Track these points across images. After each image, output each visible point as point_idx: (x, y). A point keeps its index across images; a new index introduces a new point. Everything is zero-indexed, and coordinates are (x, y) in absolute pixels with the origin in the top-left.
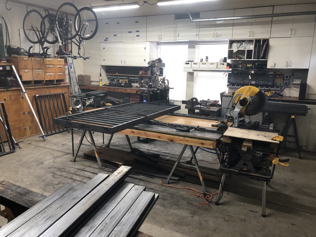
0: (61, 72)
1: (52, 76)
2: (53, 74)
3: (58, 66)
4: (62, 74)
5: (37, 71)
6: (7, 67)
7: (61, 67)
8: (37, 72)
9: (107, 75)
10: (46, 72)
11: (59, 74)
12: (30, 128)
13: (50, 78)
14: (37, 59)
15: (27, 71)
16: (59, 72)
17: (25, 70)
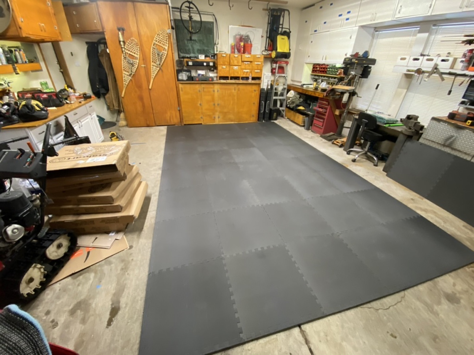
0: (258, 69)
1: (248, 73)
2: (249, 71)
3: (256, 63)
4: (259, 71)
5: (234, 67)
6: (210, 63)
7: (259, 64)
8: (234, 69)
9: (312, 75)
10: (242, 69)
11: (256, 71)
12: (219, 117)
13: (246, 75)
16: (256, 70)
17: (223, 66)
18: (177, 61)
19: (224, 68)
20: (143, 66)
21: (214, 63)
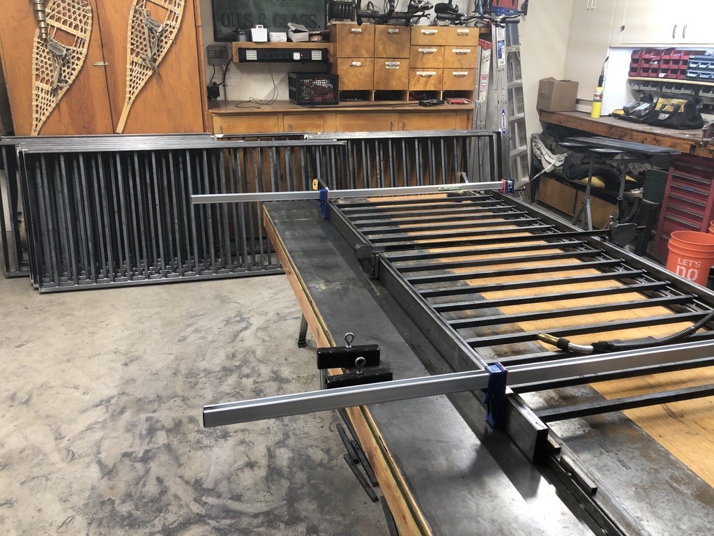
0: (462, 69)
2: (435, 73)
3: (454, 51)
5: (387, 63)
6: (313, 52)
7: (465, 53)
8: (387, 67)
9: (630, 82)
10: (413, 68)
13: (427, 84)
14: (390, 30)
15: (359, 64)
16: (456, 69)
17: (353, 61)
18: (209, 48)
19: (356, 66)
20: (101, 63)
21: (325, 52)
